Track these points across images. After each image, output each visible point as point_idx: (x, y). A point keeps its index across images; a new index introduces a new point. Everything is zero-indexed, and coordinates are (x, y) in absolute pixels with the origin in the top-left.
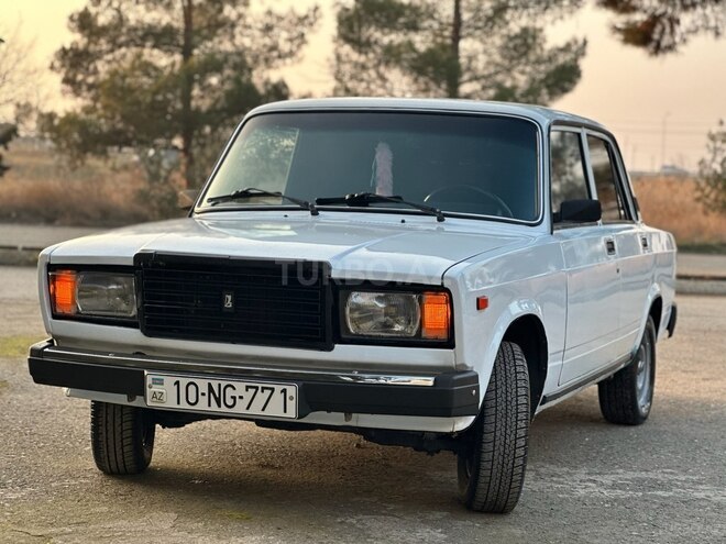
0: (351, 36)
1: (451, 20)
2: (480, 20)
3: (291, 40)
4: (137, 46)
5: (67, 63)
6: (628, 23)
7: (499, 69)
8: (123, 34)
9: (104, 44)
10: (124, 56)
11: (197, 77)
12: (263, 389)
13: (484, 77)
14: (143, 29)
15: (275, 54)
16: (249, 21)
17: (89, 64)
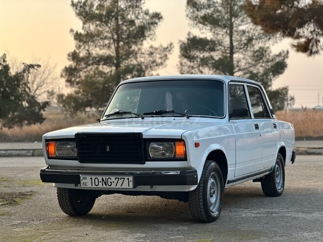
0: (187, 55)
1: (229, 46)
2: (241, 45)
3: (161, 58)
4: (96, 64)
5: (68, 73)
6: (298, 43)
7: (250, 65)
8: (90, 60)
9: (83, 65)
10: (91, 69)
11: (122, 76)
12: (121, 178)
13: (244, 69)
14: (99, 57)
15: (155, 64)
16: (143, 51)
17: (77, 73)
